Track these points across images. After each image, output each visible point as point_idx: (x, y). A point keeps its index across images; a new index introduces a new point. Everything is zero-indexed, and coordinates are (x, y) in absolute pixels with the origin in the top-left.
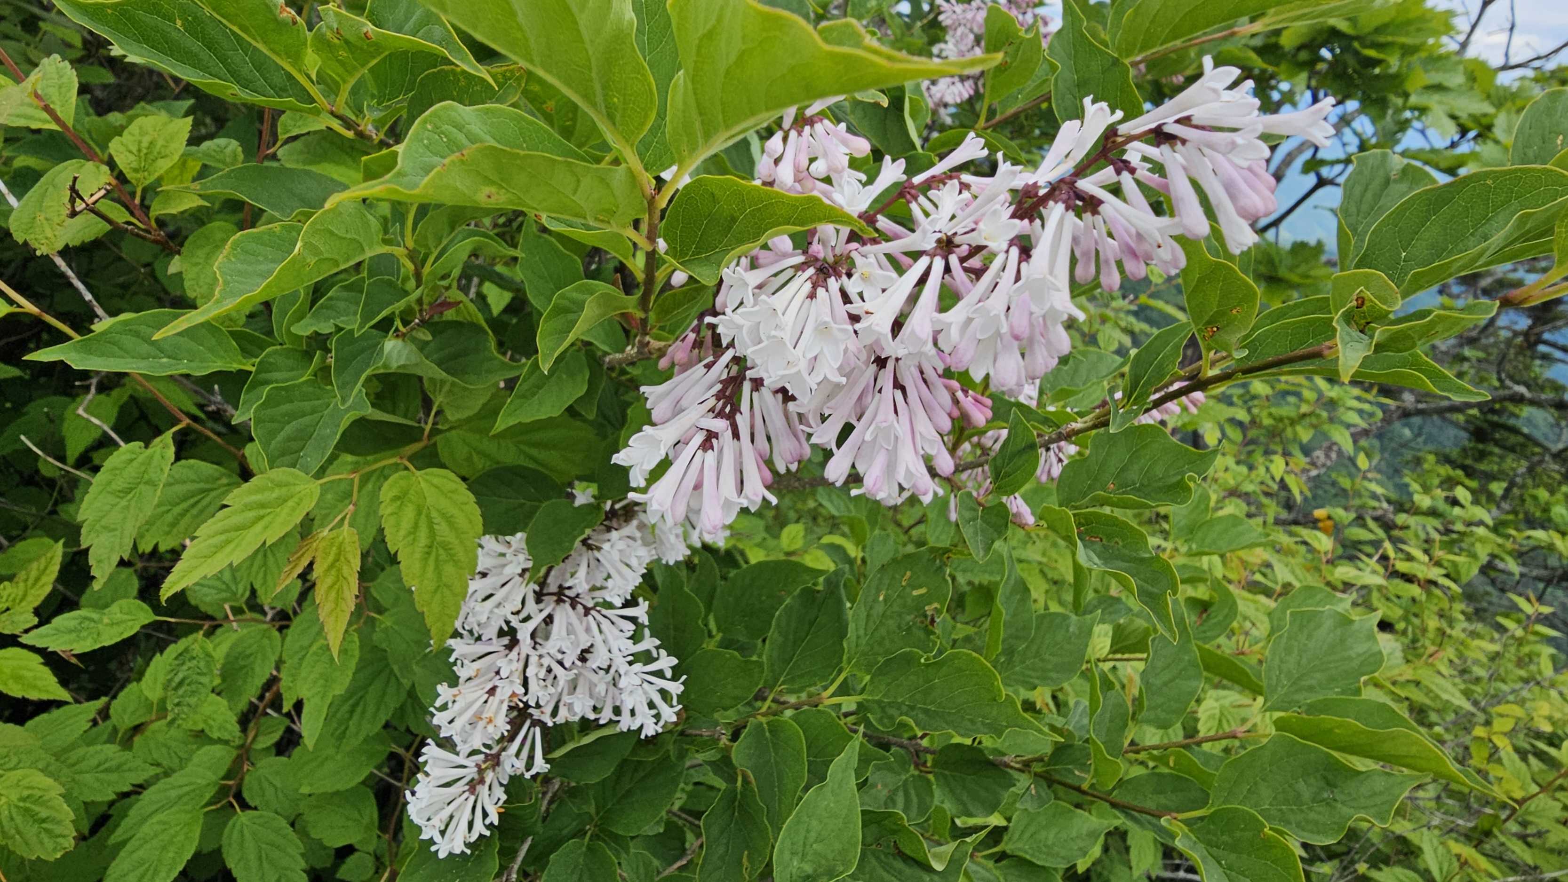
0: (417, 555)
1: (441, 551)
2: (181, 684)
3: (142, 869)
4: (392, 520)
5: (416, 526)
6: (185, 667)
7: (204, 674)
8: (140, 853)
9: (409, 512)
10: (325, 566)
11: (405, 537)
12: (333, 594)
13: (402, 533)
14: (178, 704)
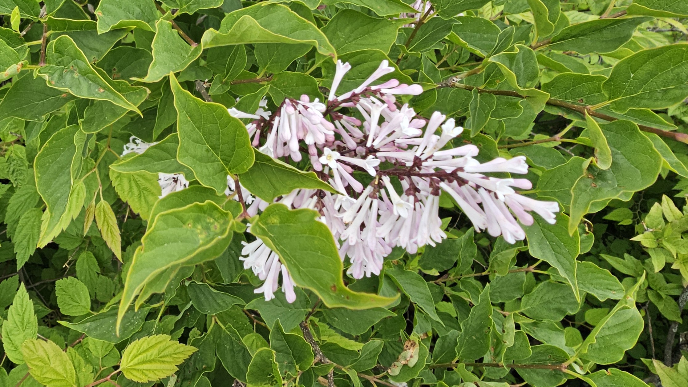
0: (136, 200)
1: (145, 192)
2: (13, 172)
3: (27, 238)
4: (119, 188)
5: (131, 187)
6: (12, 165)
7: (23, 166)
8: (23, 232)
9: (125, 182)
10: (102, 223)
11: (128, 194)
12: (110, 234)
13: (126, 193)
14: (16, 180)
